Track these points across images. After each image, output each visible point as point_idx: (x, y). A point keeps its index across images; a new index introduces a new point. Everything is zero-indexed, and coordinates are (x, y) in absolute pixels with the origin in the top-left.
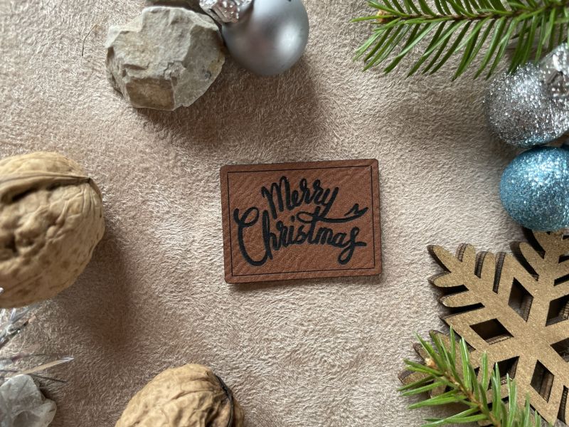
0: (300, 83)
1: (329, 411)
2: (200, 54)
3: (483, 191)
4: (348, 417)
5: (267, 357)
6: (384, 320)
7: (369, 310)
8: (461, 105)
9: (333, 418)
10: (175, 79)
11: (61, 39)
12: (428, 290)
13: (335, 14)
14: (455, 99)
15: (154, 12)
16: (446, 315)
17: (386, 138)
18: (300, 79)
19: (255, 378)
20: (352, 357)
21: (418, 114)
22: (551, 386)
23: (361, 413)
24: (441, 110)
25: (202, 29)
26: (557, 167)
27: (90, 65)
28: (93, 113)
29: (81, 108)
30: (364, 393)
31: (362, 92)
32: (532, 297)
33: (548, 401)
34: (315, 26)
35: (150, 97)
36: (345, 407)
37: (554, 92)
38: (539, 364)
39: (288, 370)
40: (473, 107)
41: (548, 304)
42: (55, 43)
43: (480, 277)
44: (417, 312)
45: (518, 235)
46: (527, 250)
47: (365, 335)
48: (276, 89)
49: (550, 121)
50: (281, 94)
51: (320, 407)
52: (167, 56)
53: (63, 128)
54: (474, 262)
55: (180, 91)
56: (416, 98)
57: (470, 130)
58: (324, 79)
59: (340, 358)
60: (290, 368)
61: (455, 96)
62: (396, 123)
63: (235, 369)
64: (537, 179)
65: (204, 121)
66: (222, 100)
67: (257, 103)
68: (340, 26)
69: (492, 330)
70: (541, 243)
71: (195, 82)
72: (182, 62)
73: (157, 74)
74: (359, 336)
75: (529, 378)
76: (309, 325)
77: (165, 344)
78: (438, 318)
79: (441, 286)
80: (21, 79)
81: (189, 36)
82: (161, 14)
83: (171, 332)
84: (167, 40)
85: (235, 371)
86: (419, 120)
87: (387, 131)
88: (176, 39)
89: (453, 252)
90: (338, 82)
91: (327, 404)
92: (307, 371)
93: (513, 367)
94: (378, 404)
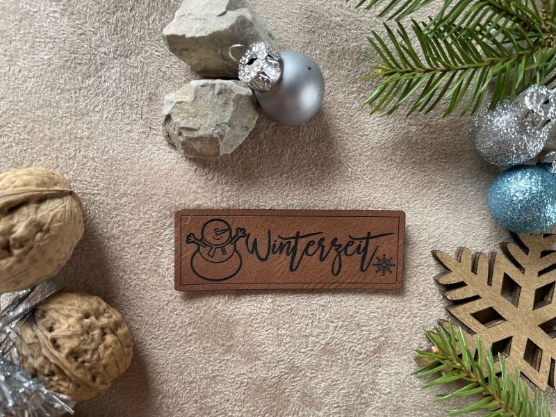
0: (318, 126)
1: (359, 391)
2: (241, 115)
3: (474, 202)
4: (375, 394)
5: (306, 350)
6: (399, 314)
7: (387, 307)
8: (452, 133)
9: (363, 396)
10: (222, 136)
11: (123, 105)
12: (434, 286)
13: (343, 68)
14: (446, 129)
15: (202, 86)
16: (450, 306)
17: (392, 165)
18: (318, 123)
19: (298, 367)
20: (375, 346)
21: (416, 143)
22: (541, 359)
23: (385, 390)
24: (435, 138)
25: (241, 96)
26: (533, 184)
27: (148, 125)
28: (153, 164)
29: (144, 160)
30: (387, 374)
31: (370, 129)
32: (520, 287)
33: (539, 371)
34: (327, 79)
35: (201, 149)
36: (372, 386)
37: (527, 126)
38: (529, 342)
39: (323, 360)
40: (461, 134)
41: (534, 292)
42: (118, 109)
43: (476, 274)
44: (426, 305)
45: (505, 237)
46: (514, 249)
47: (385, 327)
48: (298, 133)
49: (525, 147)
50: (304, 137)
51: (352, 388)
52: (215, 119)
53: (130, 178)
54: (470, 262)
55: (225, 144)
56: (414, 130)
57: (460, 153)
58: (338, 121)
59: (366, 347)
60: (325, 357)
61: (446, 126)
62: (399, 153)
63: (281, 361)
64: (517, 194)
65: (243, 163)
66: (256, 145)
67: (284, 146)
68: (347, 77)
69: (489, 316)
70: (525, 242)
71: (236, 136)
72: (227, 123)
73: (207, 133)
74: (380, 328)
75: (522, 354)
76: (338, 322)
77: (223, 345)
78: (443, 309)
79: (444, 283)
80: (94, 140)
81: (231, 103)
82: (208, 88)
83: (227, 335)
84: (214, 107)
85: (280, 363)
86: (418, 148)
87: (391, 160)
88: (221, 105)
89: (453, 254)
90: (349, 122)
91: (357, 385)
92: (339, 359)
93: (508, 345)
94: (399, 382)
